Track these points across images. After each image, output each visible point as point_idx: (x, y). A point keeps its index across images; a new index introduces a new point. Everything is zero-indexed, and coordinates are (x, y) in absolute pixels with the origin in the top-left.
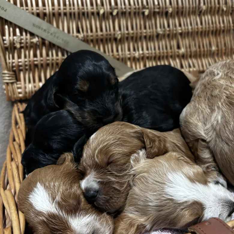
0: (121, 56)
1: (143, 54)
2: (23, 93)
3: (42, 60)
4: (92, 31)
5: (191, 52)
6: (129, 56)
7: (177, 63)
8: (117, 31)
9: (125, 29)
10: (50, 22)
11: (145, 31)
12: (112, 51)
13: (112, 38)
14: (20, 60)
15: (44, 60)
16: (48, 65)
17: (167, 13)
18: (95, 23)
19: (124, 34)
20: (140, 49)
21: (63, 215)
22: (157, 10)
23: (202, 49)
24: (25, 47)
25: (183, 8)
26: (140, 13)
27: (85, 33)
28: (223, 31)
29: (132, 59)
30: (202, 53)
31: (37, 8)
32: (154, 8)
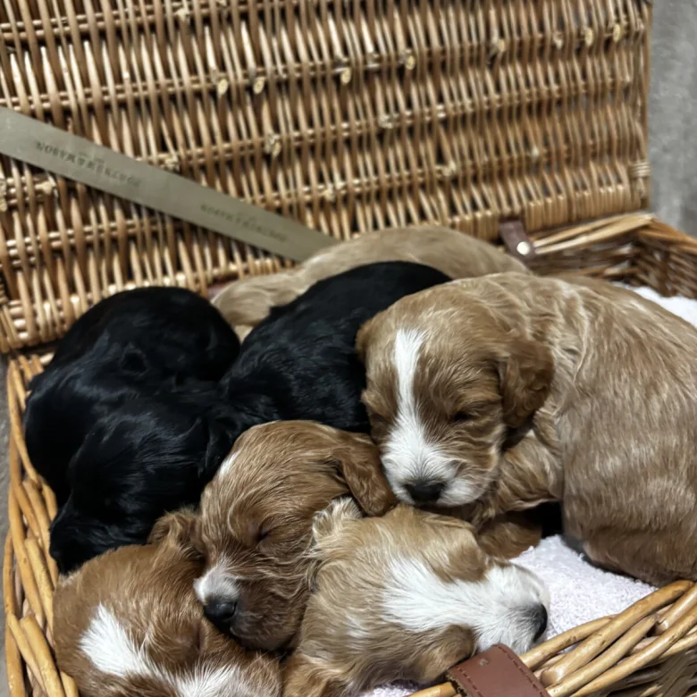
0: (287, 201)
1: (345, 187)
2: (29, 328)
3: (70, 237)
4: (199, 143)
5: (474, 166)
6: (308, 198)
7: (438, 202)
8: (269, 136)
9: (291, 126)
10: (83, 132)
11: (345, 125)
12: (262, 190)
13: (258, 157)
14: (10, 243)
15: (77, 236)
16: (89, 245)
17: (401, 70)
18: (207, 120)
19: (289, 141)
20: (337, 176)
21: (163, 675)
22: (372, 65)
23: (505, 157)
24: (21, 207)
25: (444, 52)
26: (329, 78)
27: (181, 151)
28: (560, 102)
29: (316, 205)
30: (507, 167)
31: (43, 96)
32: (365, 62)
